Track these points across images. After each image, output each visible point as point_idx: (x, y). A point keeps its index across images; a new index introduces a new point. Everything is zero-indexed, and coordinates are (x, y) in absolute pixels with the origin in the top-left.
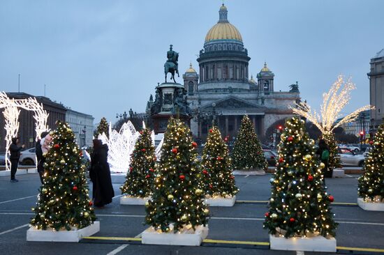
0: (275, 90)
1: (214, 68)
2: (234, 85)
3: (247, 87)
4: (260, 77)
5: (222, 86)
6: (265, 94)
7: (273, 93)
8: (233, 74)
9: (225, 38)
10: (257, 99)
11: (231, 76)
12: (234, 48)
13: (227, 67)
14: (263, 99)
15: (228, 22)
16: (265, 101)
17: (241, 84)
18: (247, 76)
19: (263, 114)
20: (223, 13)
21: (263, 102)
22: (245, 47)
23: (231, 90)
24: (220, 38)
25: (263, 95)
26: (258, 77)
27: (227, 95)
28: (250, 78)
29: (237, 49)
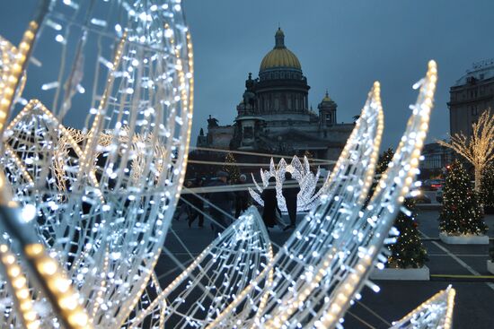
0: (338, 122)
1: (270, 98)
2: (293, 117)
3: (307, 119)
4: (321, 107)
5: (280, 118)
6: (328, 126)
7: (336, 125)
8: (292, 105)
9: (282, 65)
10: (319, 132)
11: (290, 107)
12: (292, 76)
13: (285, 97)
14: (325, 132)
15: (284, 47)
16: (328, 134)
17: (301, 116)
18: (307, 106)
19: (326, 148)
20: (280, 38)
21: (326, 135)
22: (304, 75)
23: (291, 122)
24: (277, 66)
25: (325, 127)
26: (319, 107)
27: (285, 128)
28: (309, 109)
29: (295, 77)
